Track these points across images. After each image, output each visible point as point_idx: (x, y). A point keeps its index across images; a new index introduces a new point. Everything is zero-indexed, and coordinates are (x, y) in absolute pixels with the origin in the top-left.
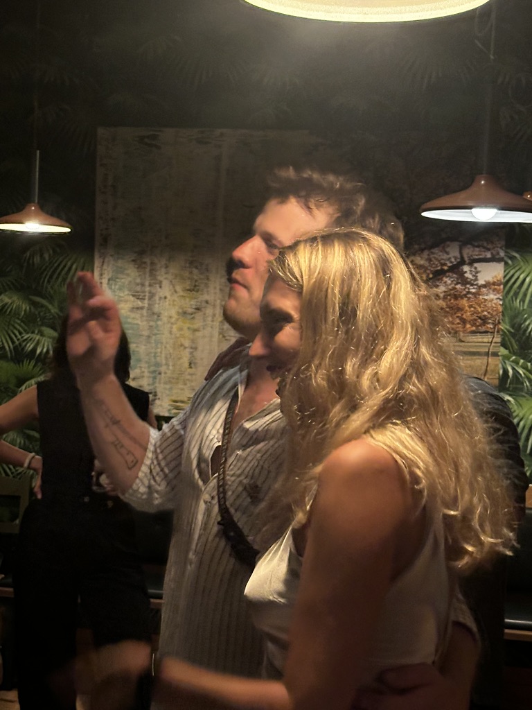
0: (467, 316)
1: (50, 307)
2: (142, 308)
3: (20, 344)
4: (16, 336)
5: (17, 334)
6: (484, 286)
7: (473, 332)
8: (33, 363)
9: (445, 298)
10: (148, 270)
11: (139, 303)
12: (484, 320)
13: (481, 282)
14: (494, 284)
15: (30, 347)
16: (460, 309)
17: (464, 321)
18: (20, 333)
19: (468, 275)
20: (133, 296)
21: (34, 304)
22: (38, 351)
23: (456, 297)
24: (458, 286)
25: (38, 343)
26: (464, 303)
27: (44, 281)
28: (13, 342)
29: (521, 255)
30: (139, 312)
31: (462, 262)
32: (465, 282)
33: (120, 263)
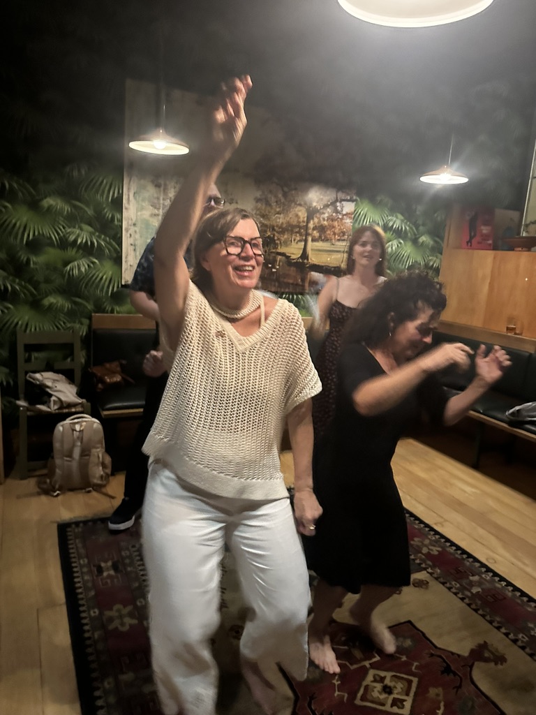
0: (337, 231)
1: (86, 209)
2: (158, 215)
3: (64, 236)
4: (61, 230)
5: (61, 228)
6: (345, 215)
7: (339, 240)
8: (75, 250)
9: (327, 220)
10: (162, 189)
11: (156, 211)
12: (344, 233)
13: (344, 212)
14: (349, 214)
15: (72, 238)
16: (334, 227)
17: (335, 234)
18: (64, 228)
19: (339, 208)
20: (152, 206)
21: (75, 207)
22: (79, 241)
23: (332, 220)
24: (334, 214)
25: (78, 236)
26: (336, 224)
27: (81, 190)
28: (58, 234)
29: (360, 199)
30: (156, 218)
31: (337, 201)
32: (337, 212)
33: (142, 182)
